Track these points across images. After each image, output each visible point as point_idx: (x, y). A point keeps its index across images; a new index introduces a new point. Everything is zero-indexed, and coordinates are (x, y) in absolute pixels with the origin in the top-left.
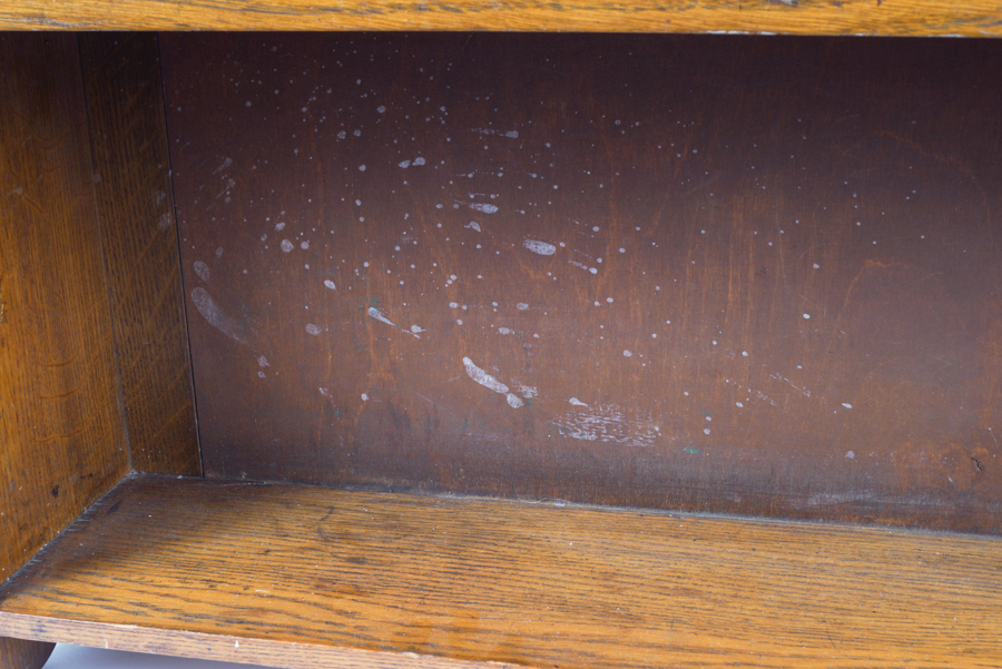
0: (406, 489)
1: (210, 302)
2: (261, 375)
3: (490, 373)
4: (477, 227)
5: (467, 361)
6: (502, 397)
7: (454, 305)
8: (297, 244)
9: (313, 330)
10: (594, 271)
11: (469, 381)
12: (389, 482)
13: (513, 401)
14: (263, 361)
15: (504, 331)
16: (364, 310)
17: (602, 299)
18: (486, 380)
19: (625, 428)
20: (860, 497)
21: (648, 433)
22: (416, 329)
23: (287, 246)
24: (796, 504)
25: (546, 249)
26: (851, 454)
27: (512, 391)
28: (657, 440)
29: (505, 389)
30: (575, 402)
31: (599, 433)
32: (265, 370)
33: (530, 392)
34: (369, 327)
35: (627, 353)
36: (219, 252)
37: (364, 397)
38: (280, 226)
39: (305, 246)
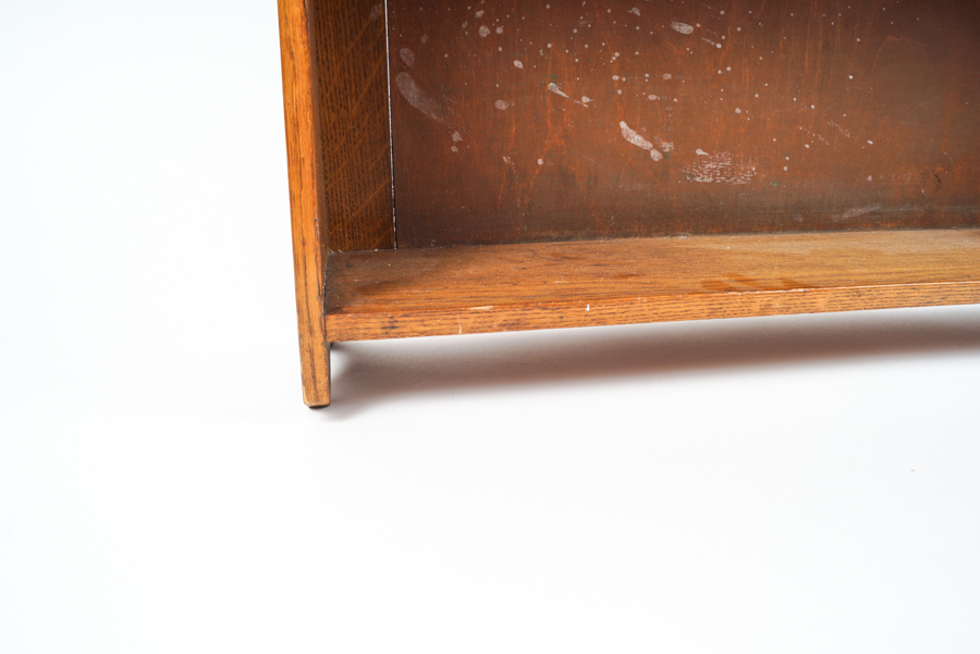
0: (568, 238)
1: (413, 84)
2: (454, 149)
3: (639, 133)
4: (637, 12)
5: (623, 125)
6: (647, 153)
7: (616, 78)
8: (493, 30)
9: (501, 105)
10: (719, 46)
11: (623, 141)
12: (555, 235)
13: (655, 155)
14: (456, 137)
15: (652, 97)
16: (545, 85)
17: (724, 69)
18: (636, 139)
19: (733, 170)
20: (873, 209)
21: (748, 173)
22: (585, 99)
23: (484, 31)
24: (835, 218)
25: (686, 29)
26: (870, 178)
27: (656, 147)
28: (753, 178)
29: (650, 145)
30: (700, 152)
31: (714, 176)
32: (458, 144)
33: (668, 146)
34: (548, 100)
35: (738, 111)
36: (424, 39)
37: (540, 162)
38: (479, 14)
39: (499, 30)
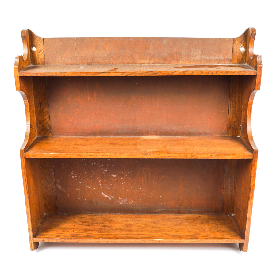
0: (93, 213)
1: (60, 186)
2: (68, 197)
3: (106, 194)
4: (104, 173)
5: (102, 193)
6: (108, 198)
7: (100, 185)
8: (75, 176)
9: (77, 189)
10: (122, 179)
11: (103, 196)
12: (90, 213)
13: (110, 199)
14: (69, 195)
15: (108, 188)
16: (86, 186)
17: (123, 183)
18: (106, 196)
19: (128, 202)
20: (163, 210)
21: (131, 202)
22: (94, 188)
23: (73, 177)
24: (154, 211)
25: (115, 176)
26: (162, 203)
27: (110, 197)
28: (133, 203)
29: (109, 197)
30: (120, 198)
31: (123, 203)
32: (69, 196)
33: (113, 197)
34: (87, 189)
35: (128, 191)
36: (62, 178)
37: (86, 199)
38: (72, 174)
39: (76, 177)
